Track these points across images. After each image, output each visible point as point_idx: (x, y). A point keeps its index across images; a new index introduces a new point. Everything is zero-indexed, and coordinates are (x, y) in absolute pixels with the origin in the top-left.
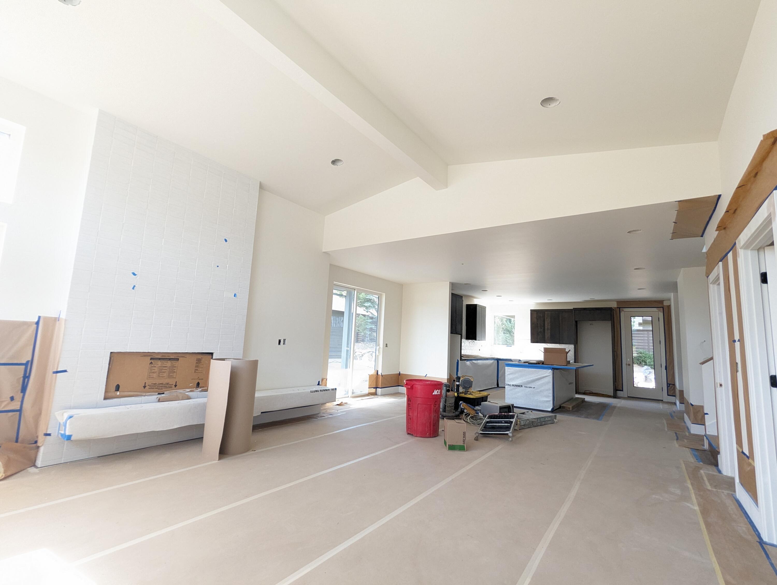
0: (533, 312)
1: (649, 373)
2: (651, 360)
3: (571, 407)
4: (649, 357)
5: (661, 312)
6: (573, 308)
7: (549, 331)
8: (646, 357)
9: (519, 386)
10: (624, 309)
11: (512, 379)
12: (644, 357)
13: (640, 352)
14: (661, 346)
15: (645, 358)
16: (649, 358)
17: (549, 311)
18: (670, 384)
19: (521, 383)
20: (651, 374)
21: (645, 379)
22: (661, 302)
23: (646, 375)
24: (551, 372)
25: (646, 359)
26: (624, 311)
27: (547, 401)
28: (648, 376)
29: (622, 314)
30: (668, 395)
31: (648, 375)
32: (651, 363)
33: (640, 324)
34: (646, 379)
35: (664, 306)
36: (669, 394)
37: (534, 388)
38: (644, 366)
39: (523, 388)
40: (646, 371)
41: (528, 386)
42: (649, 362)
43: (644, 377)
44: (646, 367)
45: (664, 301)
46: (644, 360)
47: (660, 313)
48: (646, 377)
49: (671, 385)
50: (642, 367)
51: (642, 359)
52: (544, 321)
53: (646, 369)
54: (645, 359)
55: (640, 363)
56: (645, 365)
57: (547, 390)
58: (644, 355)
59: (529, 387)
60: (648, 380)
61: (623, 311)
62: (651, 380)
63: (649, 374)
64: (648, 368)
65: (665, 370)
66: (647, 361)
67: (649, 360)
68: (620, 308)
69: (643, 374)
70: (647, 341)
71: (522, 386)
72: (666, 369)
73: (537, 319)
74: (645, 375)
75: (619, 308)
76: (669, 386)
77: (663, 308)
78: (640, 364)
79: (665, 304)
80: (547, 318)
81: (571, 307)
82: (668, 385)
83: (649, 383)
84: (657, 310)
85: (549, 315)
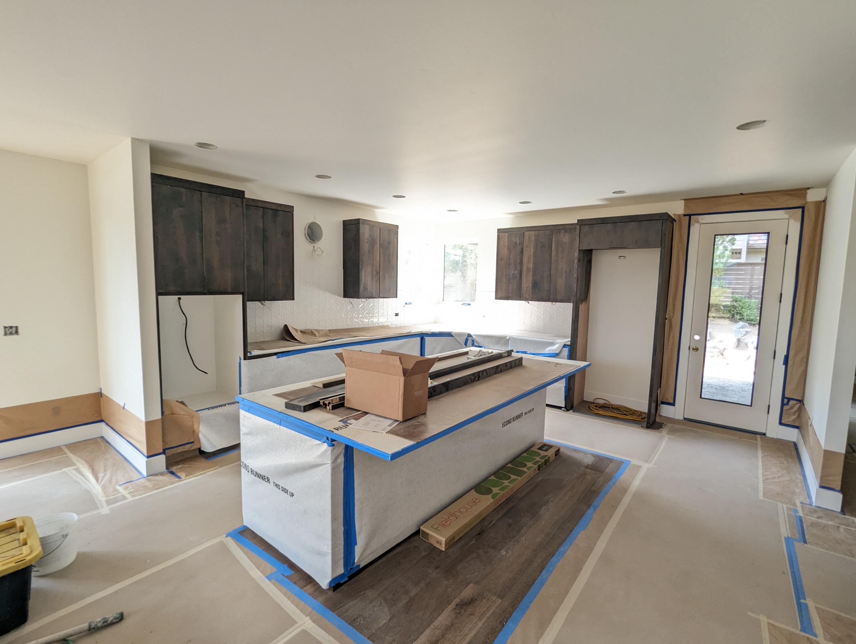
0: (502, 234)
1: (745, 333)
2: (752, 312)
3: (443, 540)
4: (749, 306)
5: (795, 220)
6: (578, 220)
7: (531, 274)
8: (744, 307)
9: (263, 478)
10: (700, 217)
12: (740, 308)
13: (735, 298)
14: (781, 306)
15: (742, 308)
16: (748, 308)
17: (534, 230)
18: (789, 399)
20: (748, 335)
21: (736, 344)
22: (801, 192)
23: (740, 336)
25: (743, 311)
26: (699, 222)
28: (743, 338)
29: (695, 229)
30: (781, 423)
31: (743, 336)
32: (751, 316)
33: (736, 253)
34: (738, 344)
35: (807, 202)
36: (783, 421)
37: (292, 494)
38: (738, 322)
39: (271, 485)
40: (740, 331)
41: (280, 484)
42: (747, 315)
43: (735, 341)
44: (741, 323)
45: (808, 191)
46: (739, 312)
47: (792, 222)
48: (739, 341)
49: (792, 402)
50: (735, 322)
51: (737, 310)
52: (522, 252)
53: (742, 327)
54: (741, 310)
55: (733, 316)
56: (740, 319)
58: (741, 304)
59: (281, 487)
60: (742, 345)
61: (697, 222)
62: (747, 344)
63: (745, 335)
64: (744, 325)
65: (784, 366)
66: (745, 314)
67: (748, 312)
68: (690, 216)
69: (735, 336)
70: (750, 281)
71: (268, 480)
72: (786, 363)
73: (509, 249)
74: (738, 337)
75: (688, 217)
76: (787, 404)
77: (805, 207)
78: (732, 318)
79: (814, 196)
80: (527, 247)
81: (572, 219)
82: (786, 401)
83: (743, 350)
84: (786, 213)
85: (533, 238)
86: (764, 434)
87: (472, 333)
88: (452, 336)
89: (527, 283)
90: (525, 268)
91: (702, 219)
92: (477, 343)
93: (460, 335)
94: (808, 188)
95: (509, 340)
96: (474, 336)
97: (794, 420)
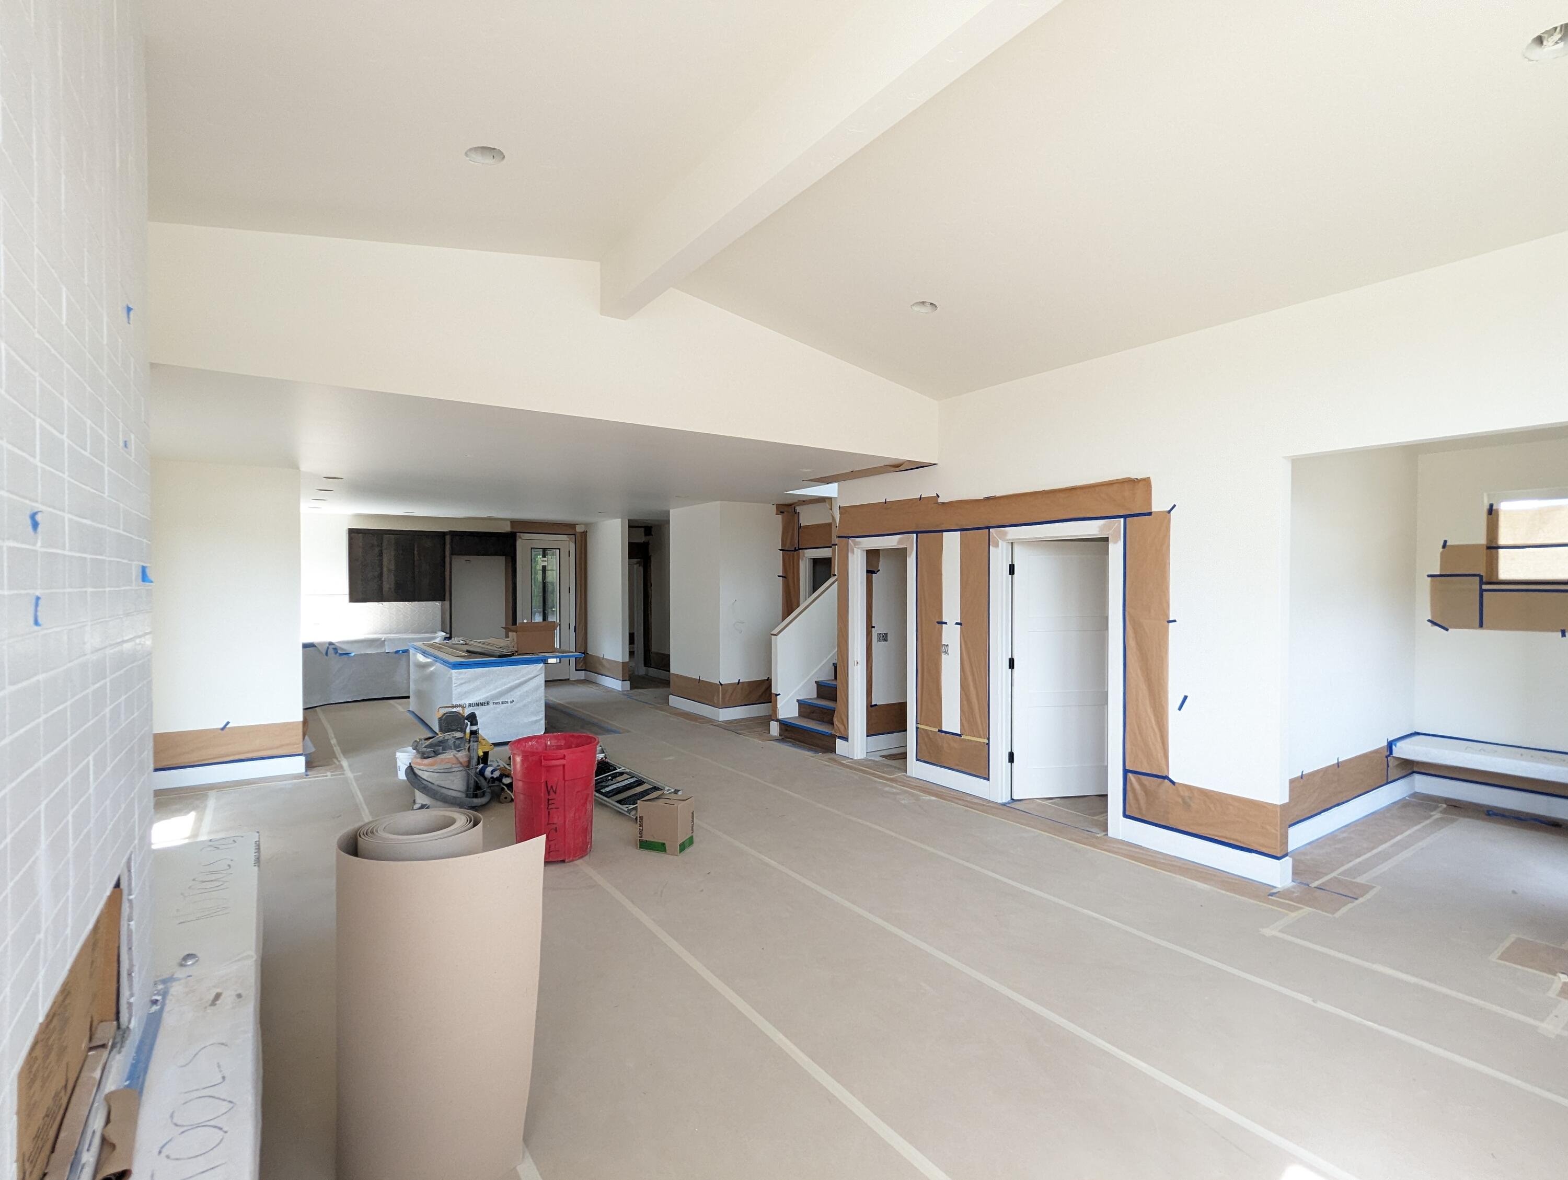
0: (353, 534)
6: (445, 531)
7: (392, 575)
9: (482, 704)
10: (522, 534)
11: (467, 694)
14: (571, 596)
17: (392, 534)
19: (487, 697)
22: (572, 526)
24: (542, 667)
27: (536, 721)
29: (519, 544)
30: (576, 671)
35: (577, 532)
36: (577, 668)
37: (513, 701)
39: (491, 705)
41: (500, 701)
45: (577, 526)
47: (571, 543)
52: (381, 555)
57: (537, 701)
59: (502, 702)
61: (520, 538)
65: (574, 633)
71: (488, 703)
72: (575, 631)
73: (365, 551)
75: (514, 534)
77: (575, 535)
79: (579, 529)
80: (386, 549)
81: (438, 529)
84: (568, 537)
85: (393, 542)
86: (569, 679)
87: (333, 641)
88: (316, 646)
89: (388, 583)
90: (385, 569)
91: (523, 536)
92: (342, 649)
93: (322, 644)
94: (577, 524)
95: (384, 641)
96: (336, 644)
97: (581, 667)
